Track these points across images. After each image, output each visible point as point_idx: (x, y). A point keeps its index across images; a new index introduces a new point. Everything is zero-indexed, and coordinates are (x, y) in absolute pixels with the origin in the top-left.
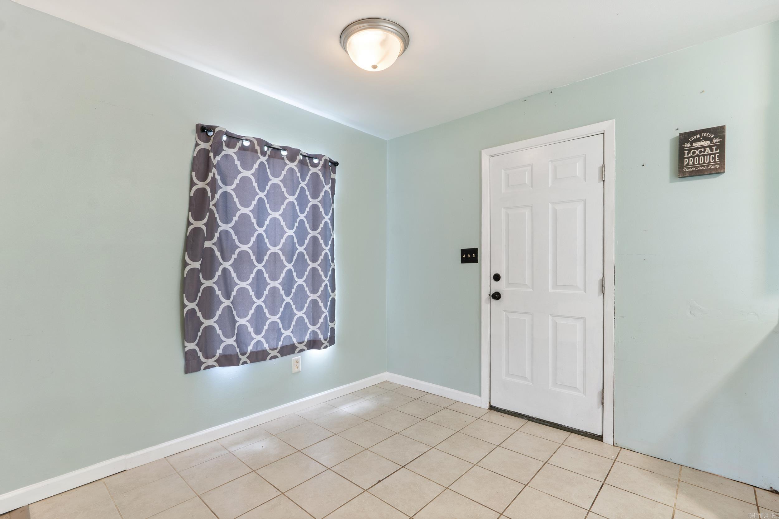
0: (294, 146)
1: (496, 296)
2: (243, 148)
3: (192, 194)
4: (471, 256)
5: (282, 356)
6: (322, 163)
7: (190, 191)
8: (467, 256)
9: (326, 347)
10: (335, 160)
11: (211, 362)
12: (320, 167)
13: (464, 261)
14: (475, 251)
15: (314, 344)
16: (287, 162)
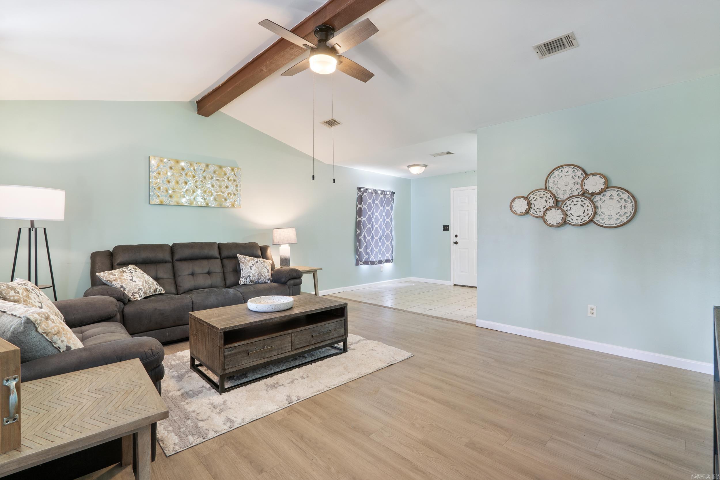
0: (382, 189)
1: (456, 243)
2: (369, 193)
3: (357, 209)
4: (447, 228)
5: (379, 264)
6: (390, 194)
7: (357, 208)
8: (445, 228)
9: (391, 262)
10: (394, 191)
11: (361, 263)
12: (389, 195)
13: (444, 230)
14: (448, 226)
15: (387, 261)
16: (380, 195)
